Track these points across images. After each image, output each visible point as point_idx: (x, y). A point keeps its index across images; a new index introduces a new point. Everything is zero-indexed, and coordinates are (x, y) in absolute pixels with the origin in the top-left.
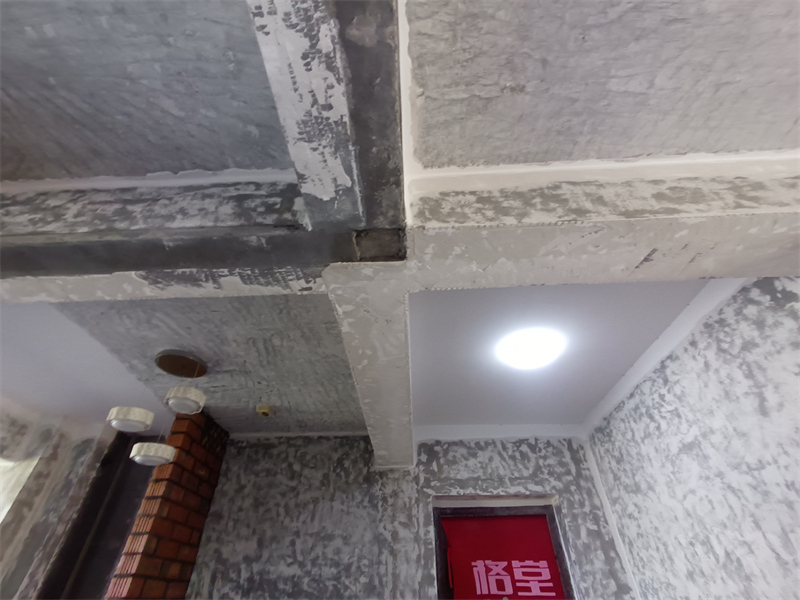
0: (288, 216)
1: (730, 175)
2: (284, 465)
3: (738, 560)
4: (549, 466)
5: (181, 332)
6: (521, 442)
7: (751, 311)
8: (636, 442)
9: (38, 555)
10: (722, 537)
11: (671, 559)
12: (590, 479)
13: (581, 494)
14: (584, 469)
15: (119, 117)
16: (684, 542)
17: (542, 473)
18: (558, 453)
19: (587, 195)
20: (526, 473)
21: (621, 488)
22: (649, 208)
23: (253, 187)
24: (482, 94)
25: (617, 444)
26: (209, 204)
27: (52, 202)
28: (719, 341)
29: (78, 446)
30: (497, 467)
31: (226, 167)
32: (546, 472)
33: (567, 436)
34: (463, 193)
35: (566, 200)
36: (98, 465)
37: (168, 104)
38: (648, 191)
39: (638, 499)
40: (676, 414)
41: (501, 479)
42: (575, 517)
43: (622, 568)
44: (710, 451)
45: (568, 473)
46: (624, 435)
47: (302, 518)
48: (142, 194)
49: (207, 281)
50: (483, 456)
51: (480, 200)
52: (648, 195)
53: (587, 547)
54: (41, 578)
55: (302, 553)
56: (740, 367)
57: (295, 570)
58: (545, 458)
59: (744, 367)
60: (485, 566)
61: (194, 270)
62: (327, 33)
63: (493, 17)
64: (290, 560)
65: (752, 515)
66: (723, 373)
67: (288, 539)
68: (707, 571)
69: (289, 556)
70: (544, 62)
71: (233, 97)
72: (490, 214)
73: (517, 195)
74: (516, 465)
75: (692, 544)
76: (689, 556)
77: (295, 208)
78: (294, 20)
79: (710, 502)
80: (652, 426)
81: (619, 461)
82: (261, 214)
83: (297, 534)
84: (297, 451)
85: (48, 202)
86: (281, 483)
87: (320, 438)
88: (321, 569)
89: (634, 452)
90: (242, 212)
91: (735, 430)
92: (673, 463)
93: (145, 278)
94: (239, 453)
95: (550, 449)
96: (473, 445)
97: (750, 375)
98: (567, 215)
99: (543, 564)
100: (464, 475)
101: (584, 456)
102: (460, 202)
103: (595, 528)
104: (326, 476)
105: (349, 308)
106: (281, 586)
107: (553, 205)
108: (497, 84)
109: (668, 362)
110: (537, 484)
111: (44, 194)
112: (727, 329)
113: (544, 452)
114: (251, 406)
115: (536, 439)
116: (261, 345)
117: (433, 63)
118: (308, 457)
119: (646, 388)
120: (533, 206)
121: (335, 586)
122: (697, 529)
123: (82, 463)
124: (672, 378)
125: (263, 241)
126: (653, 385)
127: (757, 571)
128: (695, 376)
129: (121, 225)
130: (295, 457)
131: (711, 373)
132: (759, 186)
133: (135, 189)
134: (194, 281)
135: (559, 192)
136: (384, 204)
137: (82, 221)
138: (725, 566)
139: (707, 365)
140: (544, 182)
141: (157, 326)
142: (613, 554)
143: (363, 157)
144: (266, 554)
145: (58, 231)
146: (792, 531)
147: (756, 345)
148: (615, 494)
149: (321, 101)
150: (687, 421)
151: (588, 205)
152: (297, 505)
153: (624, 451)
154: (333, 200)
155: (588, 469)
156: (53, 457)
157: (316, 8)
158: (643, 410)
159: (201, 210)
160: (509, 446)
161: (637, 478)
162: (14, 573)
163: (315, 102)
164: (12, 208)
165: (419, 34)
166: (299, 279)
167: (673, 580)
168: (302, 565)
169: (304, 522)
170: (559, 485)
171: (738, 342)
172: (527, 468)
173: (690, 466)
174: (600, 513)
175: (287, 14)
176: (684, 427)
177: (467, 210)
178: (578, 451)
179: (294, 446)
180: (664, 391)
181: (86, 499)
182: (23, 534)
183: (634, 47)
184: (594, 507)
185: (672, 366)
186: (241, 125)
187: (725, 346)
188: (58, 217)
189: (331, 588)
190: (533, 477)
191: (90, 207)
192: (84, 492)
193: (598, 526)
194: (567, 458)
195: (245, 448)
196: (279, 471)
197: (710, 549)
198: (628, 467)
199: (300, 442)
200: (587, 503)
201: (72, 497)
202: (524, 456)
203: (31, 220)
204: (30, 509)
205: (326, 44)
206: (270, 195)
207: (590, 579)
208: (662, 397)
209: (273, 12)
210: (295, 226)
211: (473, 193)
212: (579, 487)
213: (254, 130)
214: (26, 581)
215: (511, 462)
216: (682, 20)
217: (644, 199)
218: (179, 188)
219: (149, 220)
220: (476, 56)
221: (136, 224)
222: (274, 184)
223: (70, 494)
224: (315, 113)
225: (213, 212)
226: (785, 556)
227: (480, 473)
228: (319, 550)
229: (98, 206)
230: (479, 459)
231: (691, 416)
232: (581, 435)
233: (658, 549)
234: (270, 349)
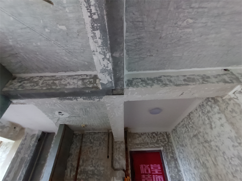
0: (95, 85)
1: (202, 74)
2: (89, 140)
3: (205, 164)
4: (161, 139)
5: (63, 107)
6: (153, 133)
7: (209, 103)
8: (183, 133)
9: (23, 166)
10: (202, 158)
11: (191, 164)
12: (171, 143)
13: (169, 146)
14: (170, 140)
15: (53, 61)
16: (193, 159)
17: (159, 141)
18: (163, 136)
19: (168, 79)
20: (154, 141)
21: (179, 145)
22: (182, 84)
23: (85, 76)
24: (143, 57)
25: (178, 134)
26: (75, 81)
27: (35, 80)
28: (202, 110)
29: (31, 136)
30: (147, 140)
31: (79, 71)
32: (160, 141)
33: (165, 131)
34: (138, 79)
35: (163, 81)
36: (37, 141)
37: (66, 58)
38: (182, 78)
39: (183, 148)
40: (192, 127)
41: (148, 143)
42: (167, 153)
43: (179, 166)
44: (200, 137)
45: (166, 141)
46: (180, 131)
47: (94, 154)
48: (57, 78)
49: (74, 99)
50: (143, 137)
51: (142, 81)
52: (182, 80)
53: (170, 160)
54: (24, 172)
55: (95, 164)
56: (207, 117)
57: (93, 168)
58: (159, 137)
59: (208, 117)
60: (143, 166)
61: (72, 97)
62: (108, 55)
63: (145, 42)
64: (91, 166)
65: (209, 153)
66: (203, 118)
67: (91, 160)
68: (198, 166)
69: (91, 165)
70: (157, 50)
71: (82, 57)
72: (144, 85)
73: (151, 79)
74: (152, 139)
75: (195, 160)
76: (195, 163)
77: (97, 82)
78: (101, 53)
79: (200, 150)
80: (187, 130)
81: (179, 138)
82: (88, 84)
83: (93, 159)
84: (92, 136)
85: (34, 80)
86: (88, 145)
87: (98, 132)
88: (99, 168)
89: (182, 136)
90: (84, 84)
91: (205, 132)
92: (191, 139)
93: (59, 99)
94: (76, 137)
95: (161, 135)
96: (140, 134)
97: (209, 119)
98: (163, 85)
99: (159, 165)
100: (138, 142)
101: (170, 136)
102: (137, 81)
103: (172, 155)
104: (100, 143)
105: (109, 105)
106: (89, 172)
107: (159, 82)
108: (146, 55)
109: (191, 114)
110: (157, 144)
111: (32, 77)
112: (204, 107)
113: (159, 135)
114: (80, 124)
115: (157, 132)
116: (84, 110)
117: (131, 51)
118: (95, 138)
119: (185, 120)
120: (154, 83)
121: (103, 172)
122: (197, 156)
123: (33, 141)
124: (192, 118)
125: (90, 91)
126: (187, 119)
127: (209, 167)
128: (197, 118)
129: (54, 87)
130: (92, 138)
131: (200, 118)
132: (209, 77)
133: (55, 76)
134: (71, 99)
135: (161, 79)
136: (119, 84)
137: (44, 86)
138: (202, 166)
139: (199, 116)
140: (157, 76)
141: (56, 106)
142: (177, 162)
143: (115, 76)
144: (85, 164)
145: (38, 89)
146: (217, 157)
147: (210, 112)
148: (178, 147)
149: (106, 66)
150: (195, 129)
151: (168, 83)
152: (93, 151)
153: (180, 136)
154: (107, 84)
155: (171, 140)
156: (25, 139)
157: (106, 51)
158: (185, 125)
159: (73, 83)
160: (150, 134)
161: (183, 143)
162: (17, 170)
163: (105, 66)
164: (25, 82)
165: (128, 45)
166: (97, 99)
167: (191, 169)
168: (94, 167)
169: (95, 156)
170: (163, 144)
171: (206, 111)
172: (155, 140)
173: (195, 141)
174: (174, 152)
175: (100, 52)
176: (194, 130)
177: (139, 84)
178: (168, 135)
179: (92, 135)
180: (190, 121)
181: (35, 150)
182: (19, 160)
183: (178, 48)
184: (172, 150)
185: (192, 115)
186: (83, 62)
187: (204, 111)
188: (37, 85)
189: (102, 173)
190: (157, 143)
191: (45, 81)
192: (34, 149)
193: (173, 155)
194: (166, 137)
195: (78, 135)
196: (87, 141)
197: (199, 161)
198: (181, 140)
199: (93, 134)
200: (170, 149)
201: (31, 150)
202: (154, 137)
203: (31, 85)
204: (20, 153)
205: (108, 57)
206: (90, 79)
207: (170, 169)
208: (189, 122)
209: (97, 51)
210: (97, 88)
211: (140, 79)
212: (168, 145)
213: (86, 63)
214: (21, 172)
215: (151, 139)
216: (189, 43)
217: (181, 81)
218: (67, 76)
219: (61, 86)
220: (141, 49)
221: (57, 87)
222: (91, 75)
223: (31, 149)
224: (104, 68)
225: (76, 84)
226: (215, 163)
227: (142, 142)
228: (99, 163)
229: (47, 81)
230: (142, 138)
231: (195, 128)
232: (169, 130)
233: (188, 161)
234: (86, 111)
